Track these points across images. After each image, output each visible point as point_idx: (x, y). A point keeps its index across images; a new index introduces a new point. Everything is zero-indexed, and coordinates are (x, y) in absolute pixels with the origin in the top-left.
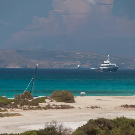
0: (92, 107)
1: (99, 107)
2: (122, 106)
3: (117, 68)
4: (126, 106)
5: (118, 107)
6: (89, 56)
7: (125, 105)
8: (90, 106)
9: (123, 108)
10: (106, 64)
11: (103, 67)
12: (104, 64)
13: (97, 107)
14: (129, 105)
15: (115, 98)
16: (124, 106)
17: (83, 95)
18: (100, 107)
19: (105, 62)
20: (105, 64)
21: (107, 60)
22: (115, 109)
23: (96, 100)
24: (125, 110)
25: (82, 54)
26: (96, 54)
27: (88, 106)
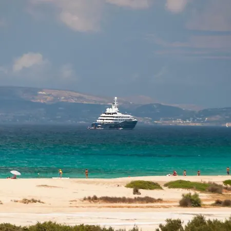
0: (26, 201)
1: (39, 202)
2: (85, 199)
4: (93, 198)
5: (78, 201)
6: (63, 98)
7: (92, 196)
8: (21, 199)
9: (87, 203)
11: (104, 120)
12: (106, 114)
13: (34, 201)
14: (98, 196)
15: (78, 182)
16: (89, 198)
18: (41, 201)
20: (108, 114)
21: (113, 107)
22: (71, 205)
24: (90, 207)
25: (49, 95)
26: (78, 95)
27: (16, 199)
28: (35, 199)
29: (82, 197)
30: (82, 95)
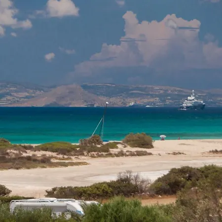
0: (174, 154)
2: (210, 152)
3: (204, 105)
5: (207, 153)
7: (214, 150)
8: (172, 152)
9: (212, 154)
10: (190, 101)
11: (187, 104)
12: (188, 100)
13: (180, 154)
14: (218, 150)
17: (163, 139)
18: (184, 153)
19: (189, 98)
21: (192, 96)
22: (203, 156)
23: (179, 144)
24: (214, 156)
25: (161, 90)
26: (179, 89)
27: (169, 152)
28: (180, 152)
29: (208, 151)
30: (181, 89)
